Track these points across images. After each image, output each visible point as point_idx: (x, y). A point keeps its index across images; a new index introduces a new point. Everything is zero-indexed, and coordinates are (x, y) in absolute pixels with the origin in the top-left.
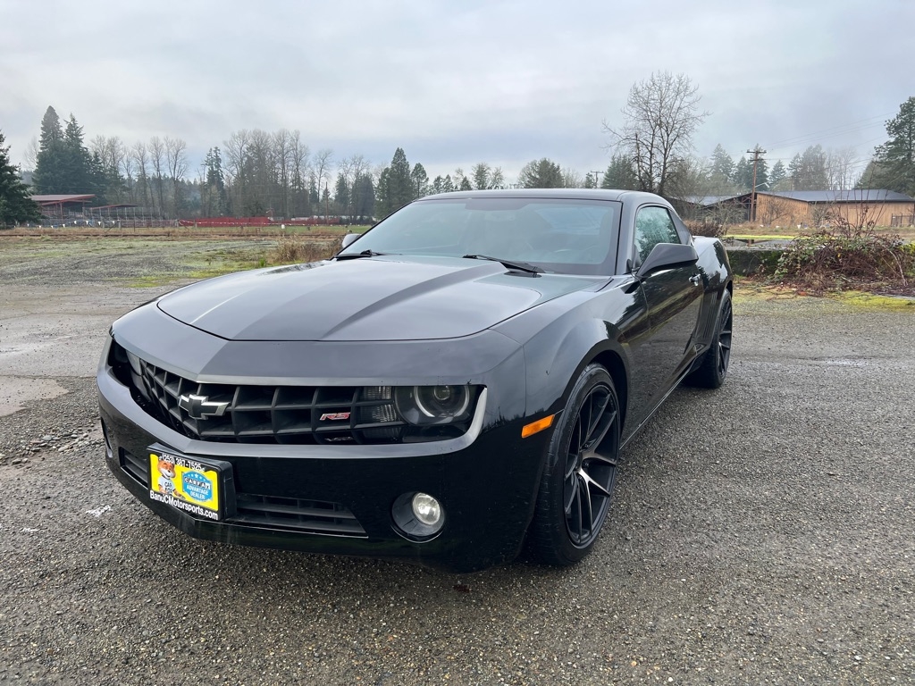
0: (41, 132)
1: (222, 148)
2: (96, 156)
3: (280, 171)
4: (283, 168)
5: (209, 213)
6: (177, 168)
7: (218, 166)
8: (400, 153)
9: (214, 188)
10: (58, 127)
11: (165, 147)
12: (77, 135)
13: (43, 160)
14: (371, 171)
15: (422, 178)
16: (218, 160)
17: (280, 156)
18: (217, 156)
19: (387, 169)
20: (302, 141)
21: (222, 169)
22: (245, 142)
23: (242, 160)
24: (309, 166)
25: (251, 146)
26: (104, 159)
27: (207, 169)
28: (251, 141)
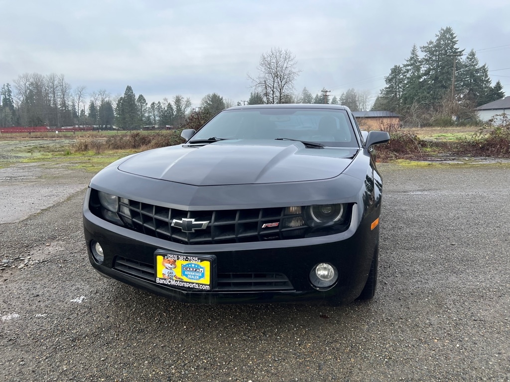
3: (52, 98)
4: (54, 97)
5: (5, 124)
7: (10, 95)
8: (129, 89)
9: (7, 109)
14: (111, 99)
15: (143, 103)
16: (10, 91)
17: (52, 89)
18: (8, 89)
19: (122, 98)
20: (66, 80)
21: (12, 97)
22: (27, 80)
23: (26, 92)
24: (71, 96)
25: (32, 83)
27: (2, 97)
28: (31, 80)
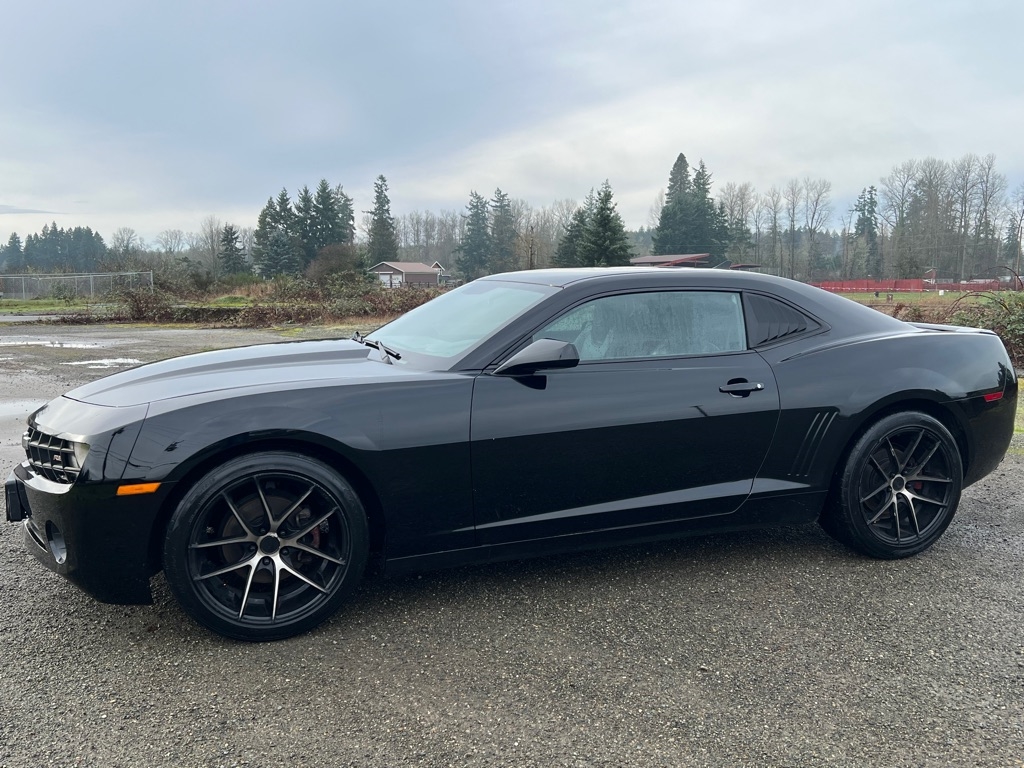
0: (668, 184)
1: (879, 187)
2: (722, 208)
3: (958, 215)
4: (964, 209)
5: (851, 274)
6: (816, 217)
7: (872, 212)
9: (862, 241)
10: (687, 176)
11: (804, 191)
12: (704, 184)
13: (667, 216)
16: (873, 203)
17: (961, 193)
18: (872, 198)
21: (876, 216)
22: (910, 177)
23: (904, 201)
24: (1005, 204)
25: (921, 181)
26: (732, 211)
27: (856, 216)
28: (919, 175)
